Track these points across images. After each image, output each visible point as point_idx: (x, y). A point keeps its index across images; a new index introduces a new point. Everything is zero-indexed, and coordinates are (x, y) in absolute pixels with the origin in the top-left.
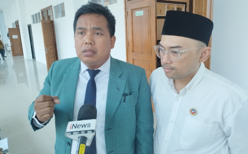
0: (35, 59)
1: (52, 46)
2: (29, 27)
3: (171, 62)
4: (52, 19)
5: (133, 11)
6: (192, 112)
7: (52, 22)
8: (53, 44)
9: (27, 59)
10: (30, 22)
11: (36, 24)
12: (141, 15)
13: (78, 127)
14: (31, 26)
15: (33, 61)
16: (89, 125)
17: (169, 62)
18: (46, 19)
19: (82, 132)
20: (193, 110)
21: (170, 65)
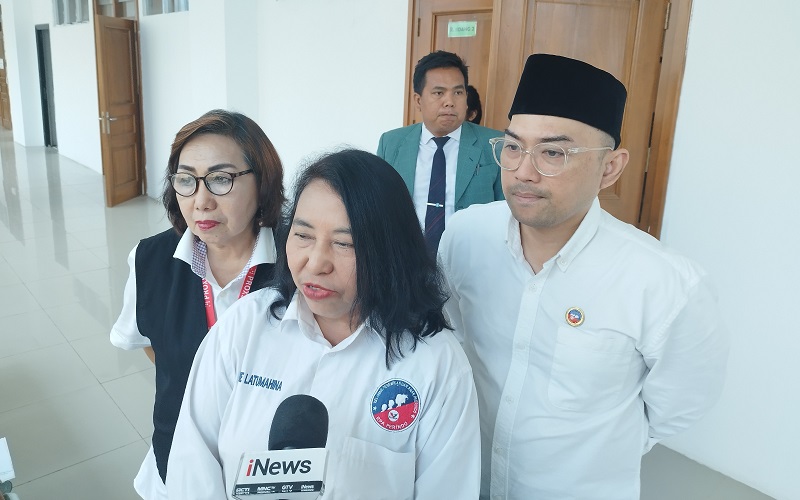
0: (56, 145)
1: (126, 110)
2: (42, 35)
3: (540, 178)
4: (130, 14)
5: (438, 18)
6: (572, 318)
7: (132, 27)
8: (129, 101)
9: (24, 144)
10: (46, 15)
11: (67, 28)
12: (466, 34)
13: (274, 471)
14: (47, 31)
15: (47, 152)
16: (306, 466)
17: (534, 178)
18: (111, 12)
19: (284, 487)
20: (575, 312)
21: (536, 185)
